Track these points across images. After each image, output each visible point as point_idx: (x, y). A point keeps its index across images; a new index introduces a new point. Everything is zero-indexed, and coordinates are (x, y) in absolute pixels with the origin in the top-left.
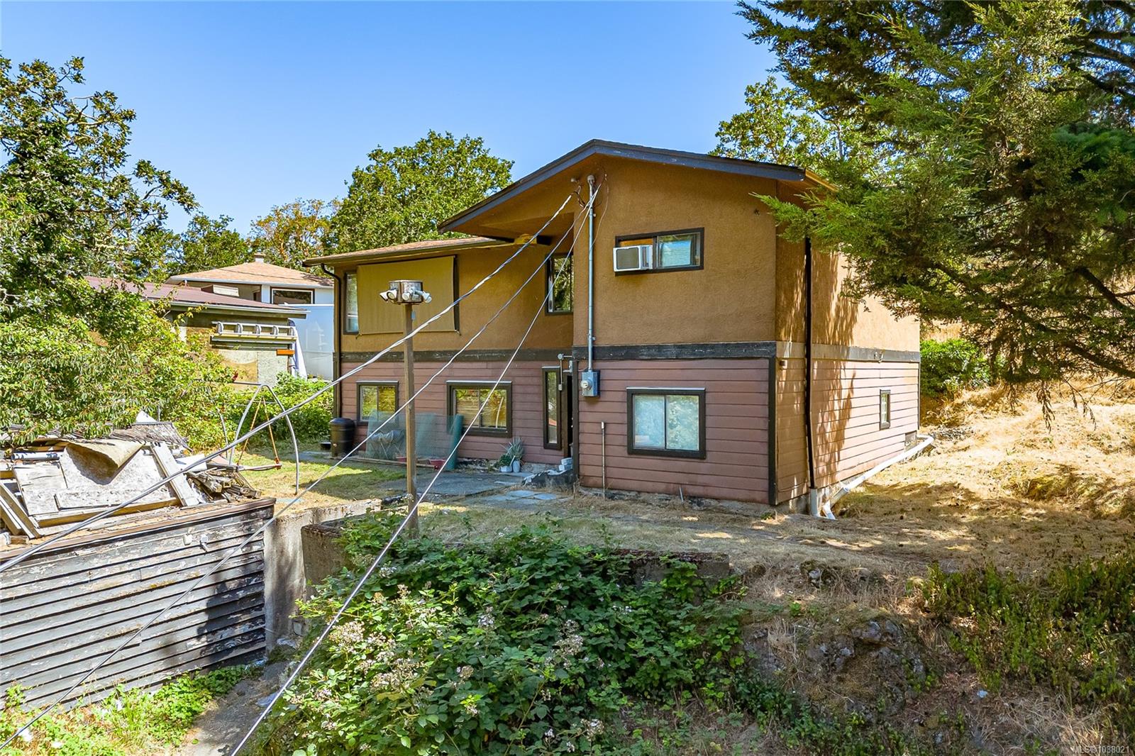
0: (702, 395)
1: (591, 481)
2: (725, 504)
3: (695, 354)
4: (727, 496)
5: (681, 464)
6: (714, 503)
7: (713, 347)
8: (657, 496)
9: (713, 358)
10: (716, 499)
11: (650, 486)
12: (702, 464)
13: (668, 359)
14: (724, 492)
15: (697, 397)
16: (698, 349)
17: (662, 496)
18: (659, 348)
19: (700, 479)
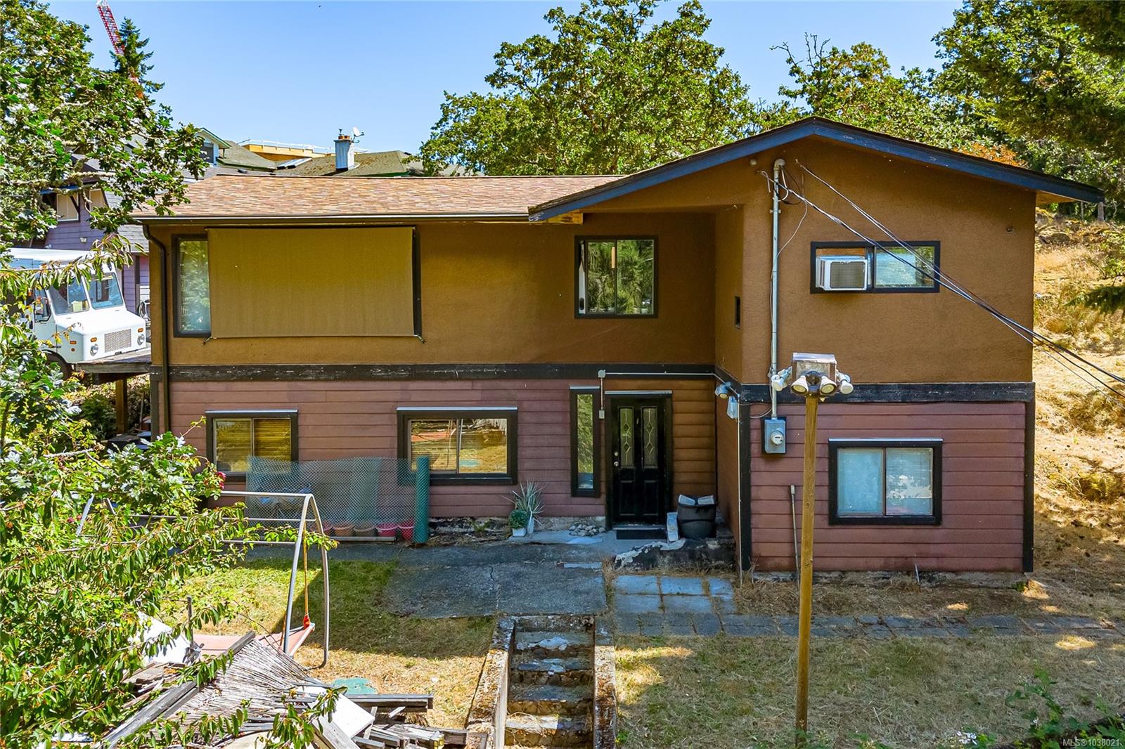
0: (937, 448)
1: (770, 563)
2: (966, 576)
3: (928, 397)
4: (970, 567)
5: (908, 532)
6: (949, 576)
7: (953, 388)
8: (870, 575)
9: (954, 402)
10: (953, 572)
11: (861, 563)
12: (937, 531)
13: (890, 402)
14: (966, 563)
15: (931, 449)
16: (933, 390)
17: (877, 574)
18: (878, 388)
19: (933, 549)
